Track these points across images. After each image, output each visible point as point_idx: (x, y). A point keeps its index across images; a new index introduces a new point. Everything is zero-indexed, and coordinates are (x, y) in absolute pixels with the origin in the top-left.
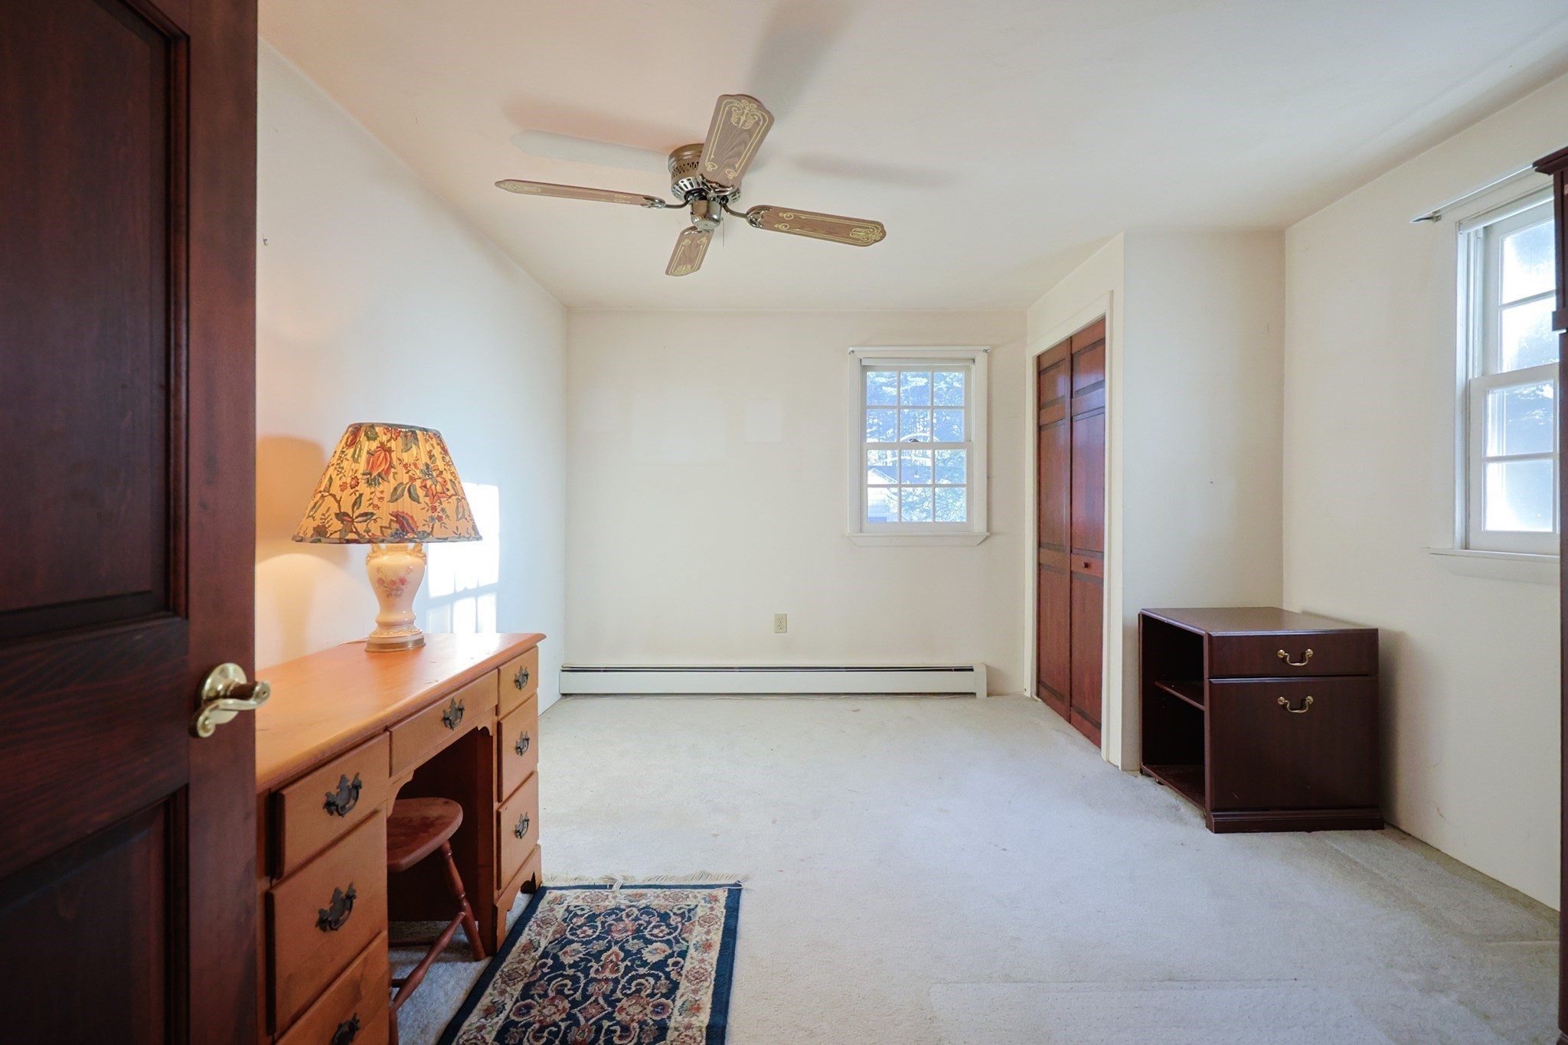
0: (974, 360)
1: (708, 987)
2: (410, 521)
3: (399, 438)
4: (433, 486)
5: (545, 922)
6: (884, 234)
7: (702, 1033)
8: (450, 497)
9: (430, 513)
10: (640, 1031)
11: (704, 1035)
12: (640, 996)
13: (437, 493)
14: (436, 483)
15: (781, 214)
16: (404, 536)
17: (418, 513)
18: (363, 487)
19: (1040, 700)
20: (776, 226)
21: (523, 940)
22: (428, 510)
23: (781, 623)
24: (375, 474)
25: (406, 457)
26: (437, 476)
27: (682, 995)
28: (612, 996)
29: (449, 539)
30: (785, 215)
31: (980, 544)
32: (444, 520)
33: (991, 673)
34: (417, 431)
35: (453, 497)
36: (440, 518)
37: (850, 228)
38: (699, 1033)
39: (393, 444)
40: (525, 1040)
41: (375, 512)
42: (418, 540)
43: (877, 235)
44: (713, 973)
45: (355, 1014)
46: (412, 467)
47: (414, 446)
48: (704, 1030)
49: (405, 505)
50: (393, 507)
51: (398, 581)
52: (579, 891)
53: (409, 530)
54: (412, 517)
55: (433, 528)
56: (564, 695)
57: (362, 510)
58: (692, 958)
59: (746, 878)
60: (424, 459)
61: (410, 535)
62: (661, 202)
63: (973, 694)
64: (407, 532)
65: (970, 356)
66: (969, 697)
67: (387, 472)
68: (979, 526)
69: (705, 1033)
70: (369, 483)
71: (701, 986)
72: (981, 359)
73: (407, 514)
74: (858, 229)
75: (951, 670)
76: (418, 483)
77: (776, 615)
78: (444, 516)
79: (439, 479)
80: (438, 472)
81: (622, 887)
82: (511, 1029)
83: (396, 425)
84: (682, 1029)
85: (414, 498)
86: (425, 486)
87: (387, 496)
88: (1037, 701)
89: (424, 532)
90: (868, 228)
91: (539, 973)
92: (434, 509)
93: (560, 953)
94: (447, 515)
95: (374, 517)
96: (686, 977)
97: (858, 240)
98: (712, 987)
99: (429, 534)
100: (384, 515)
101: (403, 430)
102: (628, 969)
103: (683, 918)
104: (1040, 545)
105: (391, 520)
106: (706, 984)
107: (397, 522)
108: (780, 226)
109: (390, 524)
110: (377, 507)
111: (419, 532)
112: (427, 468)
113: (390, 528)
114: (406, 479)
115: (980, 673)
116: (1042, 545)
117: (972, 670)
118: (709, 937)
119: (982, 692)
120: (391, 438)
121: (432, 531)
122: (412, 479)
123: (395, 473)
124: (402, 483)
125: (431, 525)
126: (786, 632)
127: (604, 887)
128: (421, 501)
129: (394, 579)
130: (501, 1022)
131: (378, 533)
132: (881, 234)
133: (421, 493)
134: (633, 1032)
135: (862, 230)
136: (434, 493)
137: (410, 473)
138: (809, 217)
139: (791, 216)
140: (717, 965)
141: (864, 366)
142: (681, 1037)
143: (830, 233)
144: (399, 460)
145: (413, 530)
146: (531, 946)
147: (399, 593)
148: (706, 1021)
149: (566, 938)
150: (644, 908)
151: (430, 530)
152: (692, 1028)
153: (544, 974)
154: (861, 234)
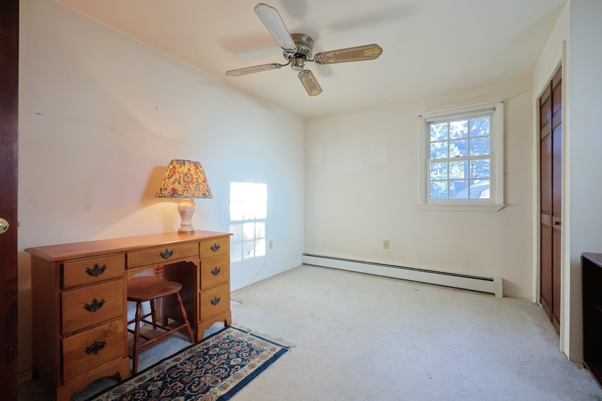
0: (495, 109)
1: (237, 382)
2: (176, 191)
3: (179, 164)
4: (187, 180)
5: (218, 338)
6: (381, 50)
7: (216, 398)
8: (194, 183)
9: (184, 188)
10: (202, 387)
11: (216, 399)
12: (215, 375)
13: (188, 182)
14: (188, 178)
15: (327, 55)
16: (173, 195)
17: (180, 188)
18: (167, 180)
19: (541, 305)
20: (329, 61)
21: (207, 341)
22: (183, 187)
23: (386, 245)
24: (170, 176)
25: (180, 170)
26: (190, 176)
27: (226, 381)
28: (208, 371)
29: (189, 197)
30: (329, 55)
31: (498, 211)
32: (189, 191)
33: (505, 282)
34: (186, 162)
35: (195, 183)
36: (187, 190)
37: (362, 51)
38: (216, 397)
39: (176, 166)
40: (173, 373)
41: (167, 188)
42: (177, 197)
43: (377, 52)
44: (244, 378)
45: (105, 341)
46: (181, 173)
47: (183, 166)
48: (218, 397)
49: (176, 186)
50: (172, 186)
51: (183, 211)
52: (238, 331)
53: (176, 194)
54: (177, 189)
55: (184, 193)
56: (304, 264)
57: (164, 187)
58: (244, 369)
59: (294, 346)
60: (186, 170)
61: (175, 195)
62: (280, 65)
63: (494, 294)
64: (175, 194)
65: (493, 106)
66: (491, 295)
67: (173, 175)
68: (499, 201)
69: (217, 398)
70: (168, 179)
71: (235, 381)
72: (500, 107)
73: (176, 188)
74: (366, 51)
75: (479, 279)
76: (182, 179)
77: (384, 241)
78: (189, 190)
79: (190, 177)
80: (190, 175)
81: (251, 334)
82: (174, 368)
83: (178, 160)
84: (212, 393)
85: (179, 183)
86: (184, 180)
87: (171, 183)
88: (539, 306)
89: (180, 194)
90: (371, 49)
91: (199, 354)
92: (185, 187)
93: (211, 350)
94: (190, 189)
95: (167, 189)
96: (235, 375)
97: (370, 56)
98: (238, 383)
99: (182, 195)
100: (169, 189)
101: (181, 161)
102: (223, 364)
103: (257, 353)
104: (541, 212)
105: (171, 190)
106: (238, 381)
107: (172, 191)
108: (331, 61)
109: (170, 191)
110: (168, 186)
111: (178, 194)
112: (187, 174)
113: (170, 193)
114: (178, 177)
115: (498, 282)
116: (543, 212)
117: (492, 280)
118: (257, 364)
119: (499, 293)
120: (177, 164)
121: (183, 194)
122: (180, 177)
123: (175, 175)
124: (176, 178)
125: (183, 192)
126: (389, 249)
127: (245, 332)
128: (181, 184)
129: (182, 210)
130: (174, 364)
131: (167, 195)
132: (380, 50)
133: (182, 181)
134: (199, 386)
135: (369, 50)
136: (187, 182)
137: (180, 175)
138: (340, 52)
139: (332, 55)
140: (249, 375)
141: (428, 122)
142: (210, 396)
143: (355, 57)
144: (177, 171)
145: (177, 193)
146: (206, 344)
147: (184, 215)
148: (222, 394)
149: (218, 345)
150: (249, 344)
151: (182, 194)
152: (215, 394)
153: (200, 354)
154: (370, 53)
